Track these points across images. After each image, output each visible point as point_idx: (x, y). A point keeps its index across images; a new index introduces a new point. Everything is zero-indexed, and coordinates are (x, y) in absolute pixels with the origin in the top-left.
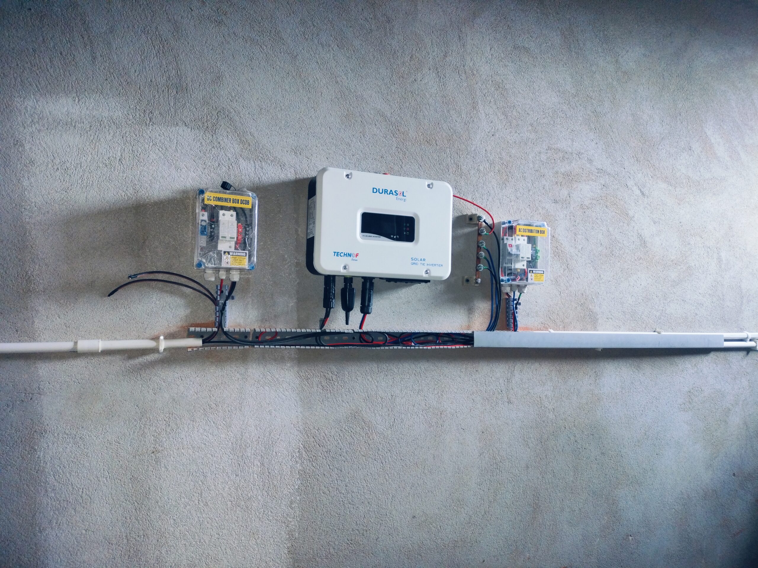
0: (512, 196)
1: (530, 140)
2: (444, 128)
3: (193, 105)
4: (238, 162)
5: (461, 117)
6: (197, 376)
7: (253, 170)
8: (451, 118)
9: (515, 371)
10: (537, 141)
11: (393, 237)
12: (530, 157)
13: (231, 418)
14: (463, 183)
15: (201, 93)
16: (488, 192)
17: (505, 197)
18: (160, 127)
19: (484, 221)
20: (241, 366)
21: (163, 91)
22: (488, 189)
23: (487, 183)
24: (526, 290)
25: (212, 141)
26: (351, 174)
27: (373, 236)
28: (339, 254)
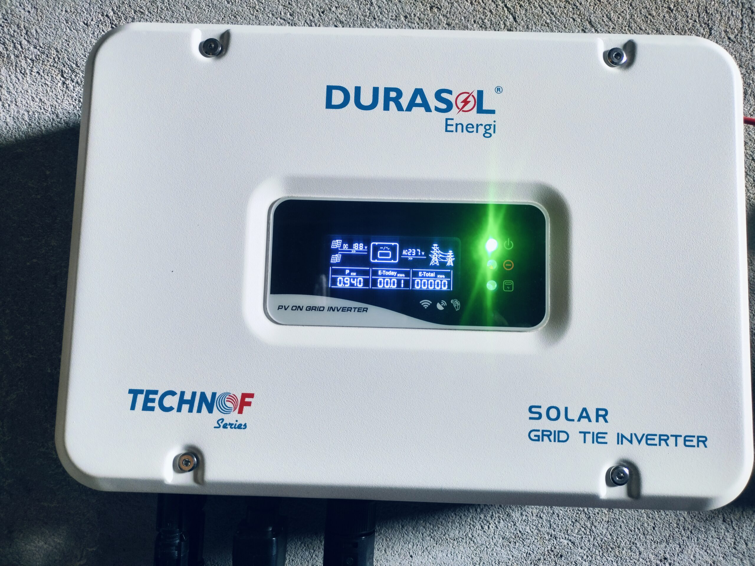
11: (433, 306)
26: (226, 36)
27: (331, 309)
28: (157, 397)
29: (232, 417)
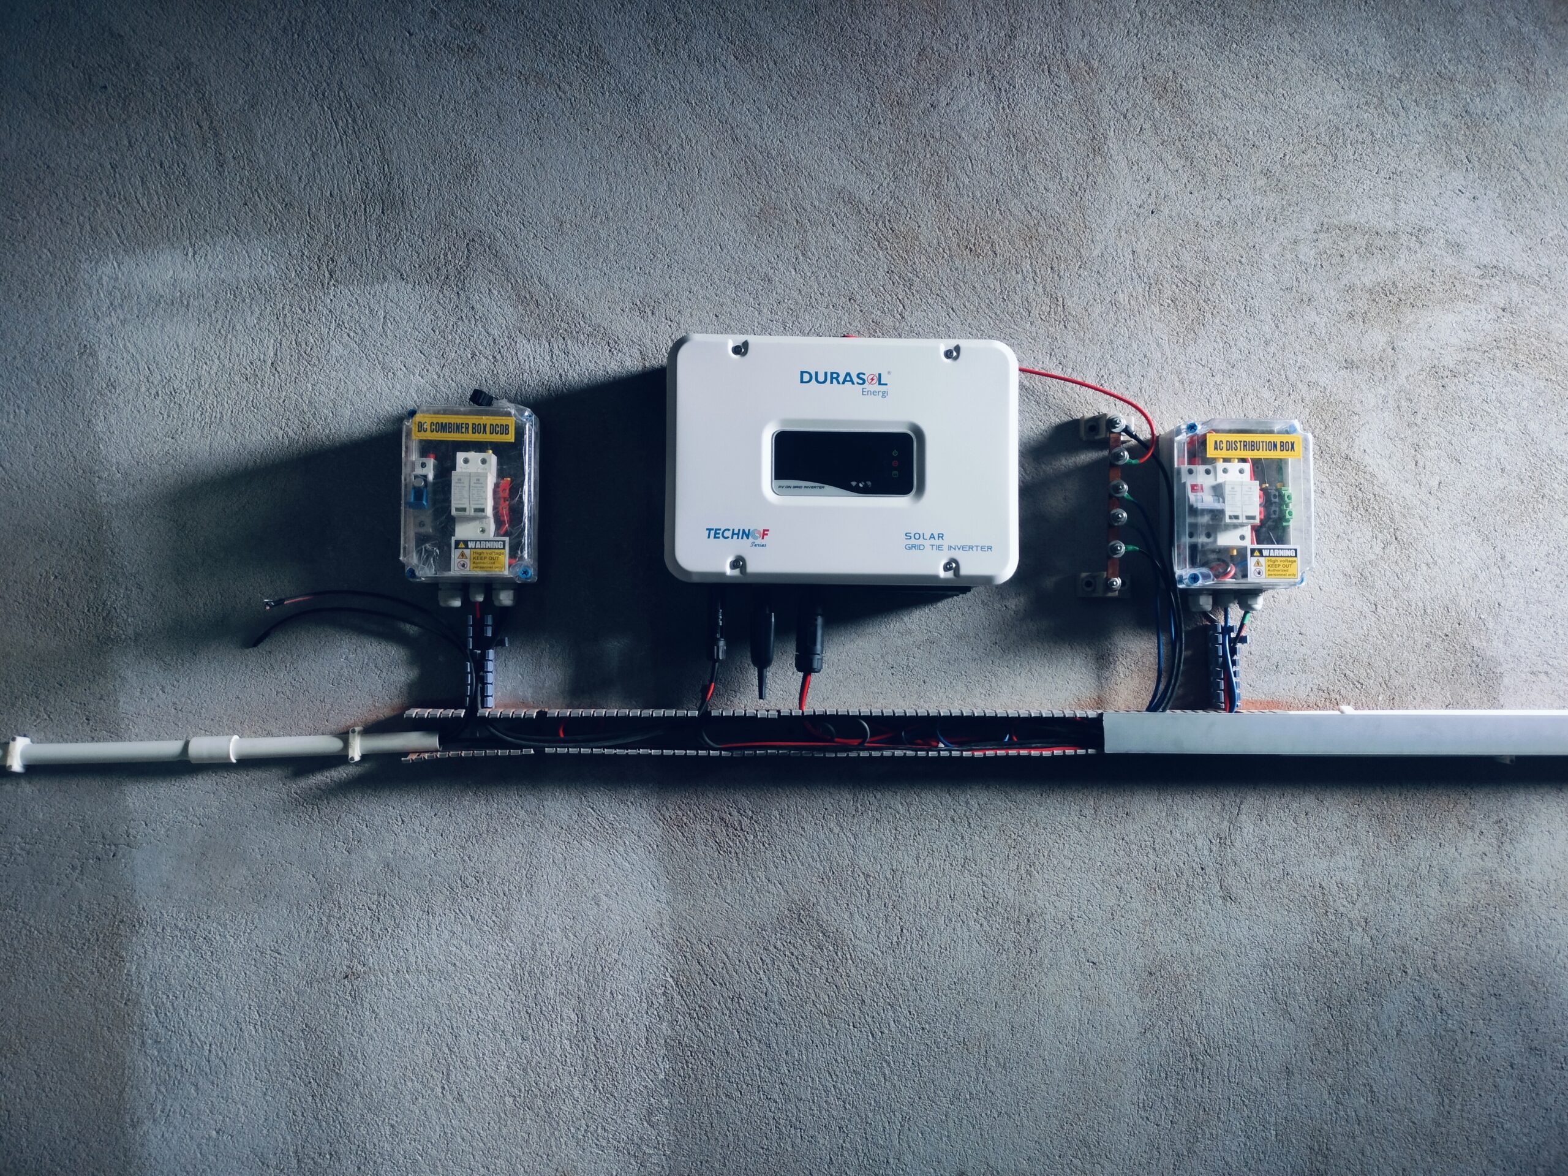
0: (1215, 362)
1: (1263, 212)
2: (1015, 211)
3: (417, 233)
4: (513, 344)
5: (1061, 178)
6: (435, 815)
7: (548, 358)
8: (1031, 184)
10: (1285, 213)
11: (858, 485)
12: (1267, 256)
13: (508, 909)
14: (1071, 342)
15: (432, 206)
16: (1145, 356)
17: (1193, 365)
18: (351, 289)
19: (1127, 430)
20: (530, 794)
21: (355, 212)
22: (1144, 349)
23: (1141, 334)
25: (457, 306)
26: (746, 344)
27: (805, 487)
28: (721, 532)
29: (759, 541)
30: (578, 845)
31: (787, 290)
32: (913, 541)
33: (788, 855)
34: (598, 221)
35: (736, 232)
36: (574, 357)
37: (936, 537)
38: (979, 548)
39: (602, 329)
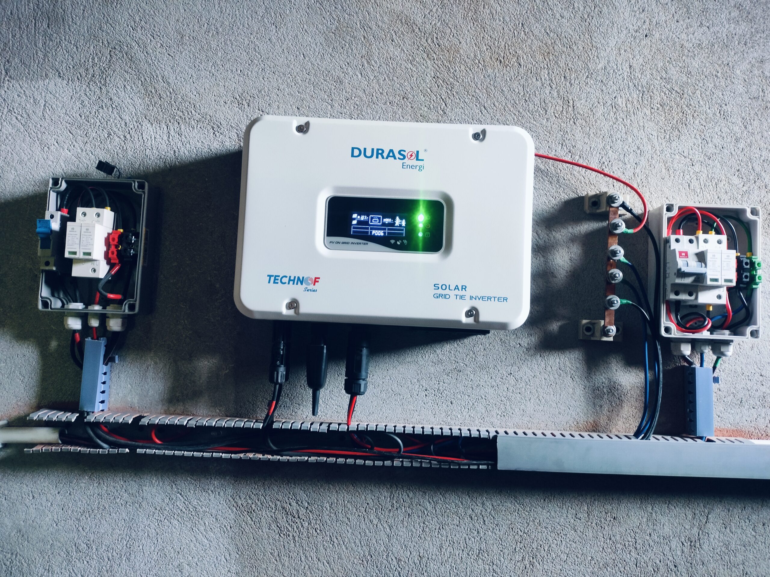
0: (694, 154)
1: (736, 38)
2: (536, 32)
3: (73, 42)
4: (140, 127)
5: (574, 8)
6: (58, 493)
7: (165, 138)
8: (549, 12)
9: (710, 525)
10: (754, 38)
11: (396, 243)
12: (738, 72)
14: (579, 135)
15: (85, 22)
16: (638, 148)
17: (677, 157)
18: (21, 83)
19: (623, 205)
20: (132, 480)
21: (28, 25)
22: (638, 142)
23: (635, 131)
24: (730, 351)
25: (99, 98)
26: (308, 124)
27: (352, 243)
28: (279, 278)
29: (311, 287)
30: (168, 523)
31: (354, 90)
32: (440, 291)
33: (335, 540)
34: (210, 35)
35: (316, 44)
36: (186, 138)
37: (460, 288)
38: (496, 299)
39: (208, 117)
